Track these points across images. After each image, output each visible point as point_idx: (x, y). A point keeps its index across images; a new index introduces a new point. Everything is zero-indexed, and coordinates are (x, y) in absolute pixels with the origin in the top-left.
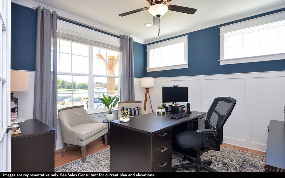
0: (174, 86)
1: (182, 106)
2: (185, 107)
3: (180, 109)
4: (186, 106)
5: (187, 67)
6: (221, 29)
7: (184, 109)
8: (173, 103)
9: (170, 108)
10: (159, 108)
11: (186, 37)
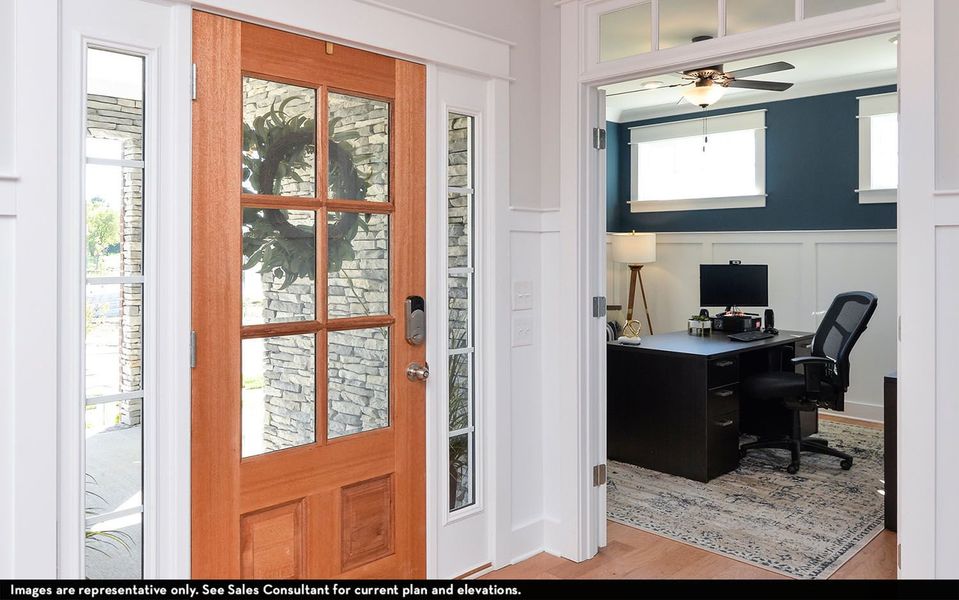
0: (731, 262)
1: (753, 317)
2: (759, 320)
3: (748, 324)
4: (762, 316)
5: (764, 205)
6: (864, 101)
7: (758, 324)
8: (728, 309)
9: (721, 322)
10: (694, 318)
11: (760, 115)
